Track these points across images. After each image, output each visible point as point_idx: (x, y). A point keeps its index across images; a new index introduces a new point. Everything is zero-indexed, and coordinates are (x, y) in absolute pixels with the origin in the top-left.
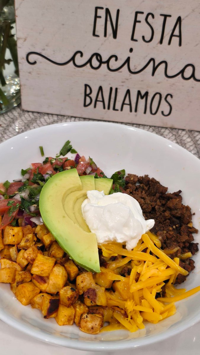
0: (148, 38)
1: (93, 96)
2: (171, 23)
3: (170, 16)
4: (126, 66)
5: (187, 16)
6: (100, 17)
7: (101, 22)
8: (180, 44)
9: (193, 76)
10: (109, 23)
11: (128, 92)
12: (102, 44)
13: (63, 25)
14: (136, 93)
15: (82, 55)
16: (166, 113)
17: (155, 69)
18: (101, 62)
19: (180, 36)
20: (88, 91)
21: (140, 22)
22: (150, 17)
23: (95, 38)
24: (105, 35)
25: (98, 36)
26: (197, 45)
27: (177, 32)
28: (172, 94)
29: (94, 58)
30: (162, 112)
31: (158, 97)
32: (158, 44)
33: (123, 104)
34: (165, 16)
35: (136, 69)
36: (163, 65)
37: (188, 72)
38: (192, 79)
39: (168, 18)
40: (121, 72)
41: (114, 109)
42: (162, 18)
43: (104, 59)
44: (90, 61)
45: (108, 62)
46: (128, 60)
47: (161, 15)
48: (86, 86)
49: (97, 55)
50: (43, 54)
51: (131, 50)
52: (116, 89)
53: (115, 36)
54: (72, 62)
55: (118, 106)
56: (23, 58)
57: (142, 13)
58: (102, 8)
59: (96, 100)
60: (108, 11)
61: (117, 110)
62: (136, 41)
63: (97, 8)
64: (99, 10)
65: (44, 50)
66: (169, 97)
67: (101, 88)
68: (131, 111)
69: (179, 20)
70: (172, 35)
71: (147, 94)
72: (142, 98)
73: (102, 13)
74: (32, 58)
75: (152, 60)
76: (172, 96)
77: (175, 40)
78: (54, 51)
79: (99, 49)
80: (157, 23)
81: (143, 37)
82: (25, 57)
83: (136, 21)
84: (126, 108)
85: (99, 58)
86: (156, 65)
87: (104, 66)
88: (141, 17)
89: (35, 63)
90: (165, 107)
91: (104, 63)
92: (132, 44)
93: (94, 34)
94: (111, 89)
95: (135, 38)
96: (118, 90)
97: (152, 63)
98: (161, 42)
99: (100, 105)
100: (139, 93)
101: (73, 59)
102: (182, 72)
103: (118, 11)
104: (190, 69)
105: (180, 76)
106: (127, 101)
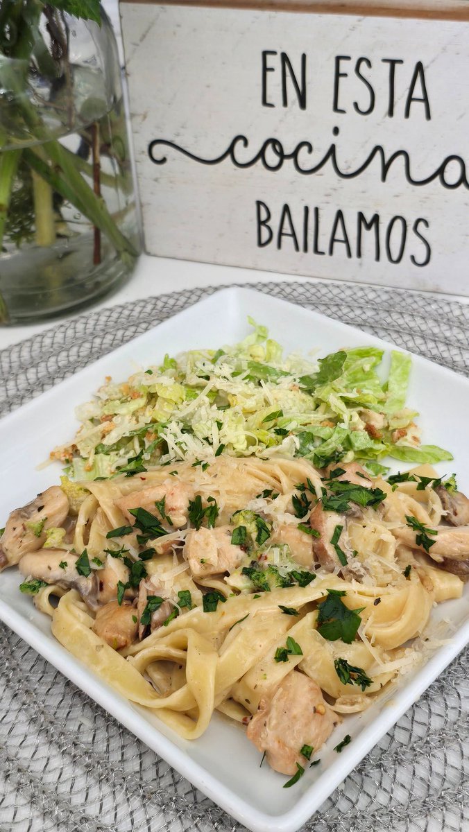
0: (365, 106)
1: (274, 223)
2: (404, 74)
3: (401, 62)
4: (330, 161)
5: (433, 61)
6: (272, 70)
7: (274, 79)
8: (428, 116)
9: (463, 179)
10: (289, 80)
11: (340, 215)
12: (281, 121)
13: (208, 86)
14: (355, 218)
15: (246, 144)
16: (421, 258)
17: (385, 168)
18: (282, 155)
19: (426, 100)
20: (264, 216)
21: (345, 75)
22: (364, 64)
23: (267, 109)
24: (285, 103)
25: (272, 105)
26: (461, 116)
27: (418, 93)
28: (427, 219)
29: (269, 147)
30: (413, 258)
31: (398, 224)
32: (385, 116)
33: (333, 240)
34: (393, 63)
35: (349, 167)
36: (401, 159)
37: (453, 172)
38: (462, 186)
39: (397, 66)
40: (321, 175)
41: (316, 251)
42: (387, 66)
43: (288, 150)
44: (261, 154)
45: (294, 155)
46: (332, 151)
47: (385, 60)
48: (259, 203)
49: (274, 142)
50: (177, 142)
51: (336, 131)
52: (317, 210)
53: (303, 104)
54: (229, 158)
55: (324, 245)
56: (143, 152)
57: (348, 58)
58: (274, 53)
59: (281, 234)
60: (285, 58)
61: (322, 253)
62: (343, 112)
63: (265, 54)
64: (269, 57)
65: (178, 135)
66: (421, 225)
67: (286, 209)
68: (349, 255)
69: (419, 68)
70: (410, 99)
71: (376, 218)
72: (368, 227)
73: (275, 62)
74: (159, 151)
75: (378, 148)
76: (427, 224)
77: (418, 108)
78: (196, 138)
79: (275, 131)
80: (378, 75)
81: (356, 105)
82: (146, 149)
83: (338, 75)
84: (340, 248)
85: (277, 148)
86: (387, 159)
87: (288, 163)
88: (347, 67)
89: (163, 161)
90: (415, 247)
91: (289, 157)
92: (337, 119)
93: (265, 103)
94: (306, 209)
95: (340, 106)
96: (320, 212)
97: (378, 154)
98: (391, 113)
99: (287, 241)
100: (361, 217)
101: (231, 151)
102: (441, 172)
103: (304, 57)
104: (454, 167)
105: (437, 179)
106: (339, 235)
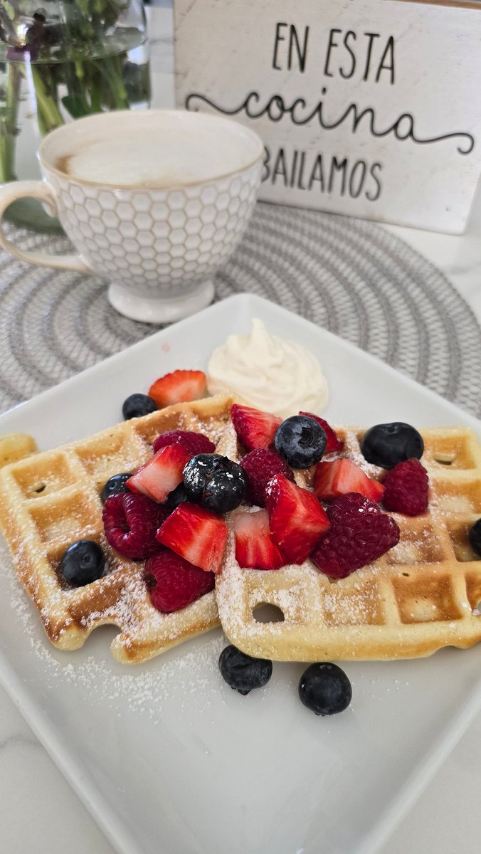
0: (347, 71)
1: (272, 163)
2: (379, 44)
3: (377, 35)
4: (317, 116)
5: (402, 36)
6: (283, 39)
7: (284, 45)
8: (392, 81)
9: (411, 133)
10: (294, 48)
11: (319, 159)
12: (285, 82)
14: (330, 161)
15: (257, 99)
16: (373, 192)
17: (357, 121)
18: (283, 109)
19: (392, 68)
21: (336, 45)
22: (351, 37)
23: (276, 71)
24: (289, 67)
25: (279, 68)
26: (416, 82)
27: (387, 62)
28: (381, 164)
29: (274, 103)
30: (367, 194)
31: (360, 167)
32: (361, 80)
33: (312, 178)
34: (372, 36)
35: (331, 120)
36: (368, 115)
37: (404, 128)
38: (409, 139)
39: (375, 39)
40: (310, 126)
41: (300, 185)
42: (368, 38)
43: (288, 104)
44: (268, 108)
45: (292, 109)
46: (319, 107)
47: (367, 34)
49: (278, 98)
50: (209, 95)
51: (324, 90)
52: (303, 154)
53: (302, 68)
54: (244, 110)
55: (306, 181)
56: (182, 104)
57: (339, 31)
58: (285, 25)
59: (276, 172)
60: (293, 30)
61: (304, 188)
62: (331, 75)
63: (279, 25)
64: (281, 28)
65: (208, 90)
66: (377, 168)
67: (282, 153)
68: (323, 190)
69: (391, 41)
70: (381, 66)
71: (345, 162)
72: (339, 168)
73: (285, 32)
74: (194, 102)
75: (354, 106)
76: (380, 167)
77: (386, 73)
78: (221, 93)
79: (280, 89)
80: (360, 45)
81: (341, 70)
82: (184, 102)
83: (331, 44)
84: (317, 184)
85: (280, 103)
86: (358, 115)
87: (287, 116)
88: (338, 38)
90: (370, 185)
91: (287, 110)
92: (326, 81)
93: (275, 66)
94: (296, 153)
95: (329, 71)
96: (306, 156)
97: (352, 113)
98: (366, 77)
99: (280, 177)
100: (335, 160)
101: (245, 105)
102: (395, 126)
103: (307, 29)
104: (406, 122)
105: (392, 133)
106: (318, 174)
